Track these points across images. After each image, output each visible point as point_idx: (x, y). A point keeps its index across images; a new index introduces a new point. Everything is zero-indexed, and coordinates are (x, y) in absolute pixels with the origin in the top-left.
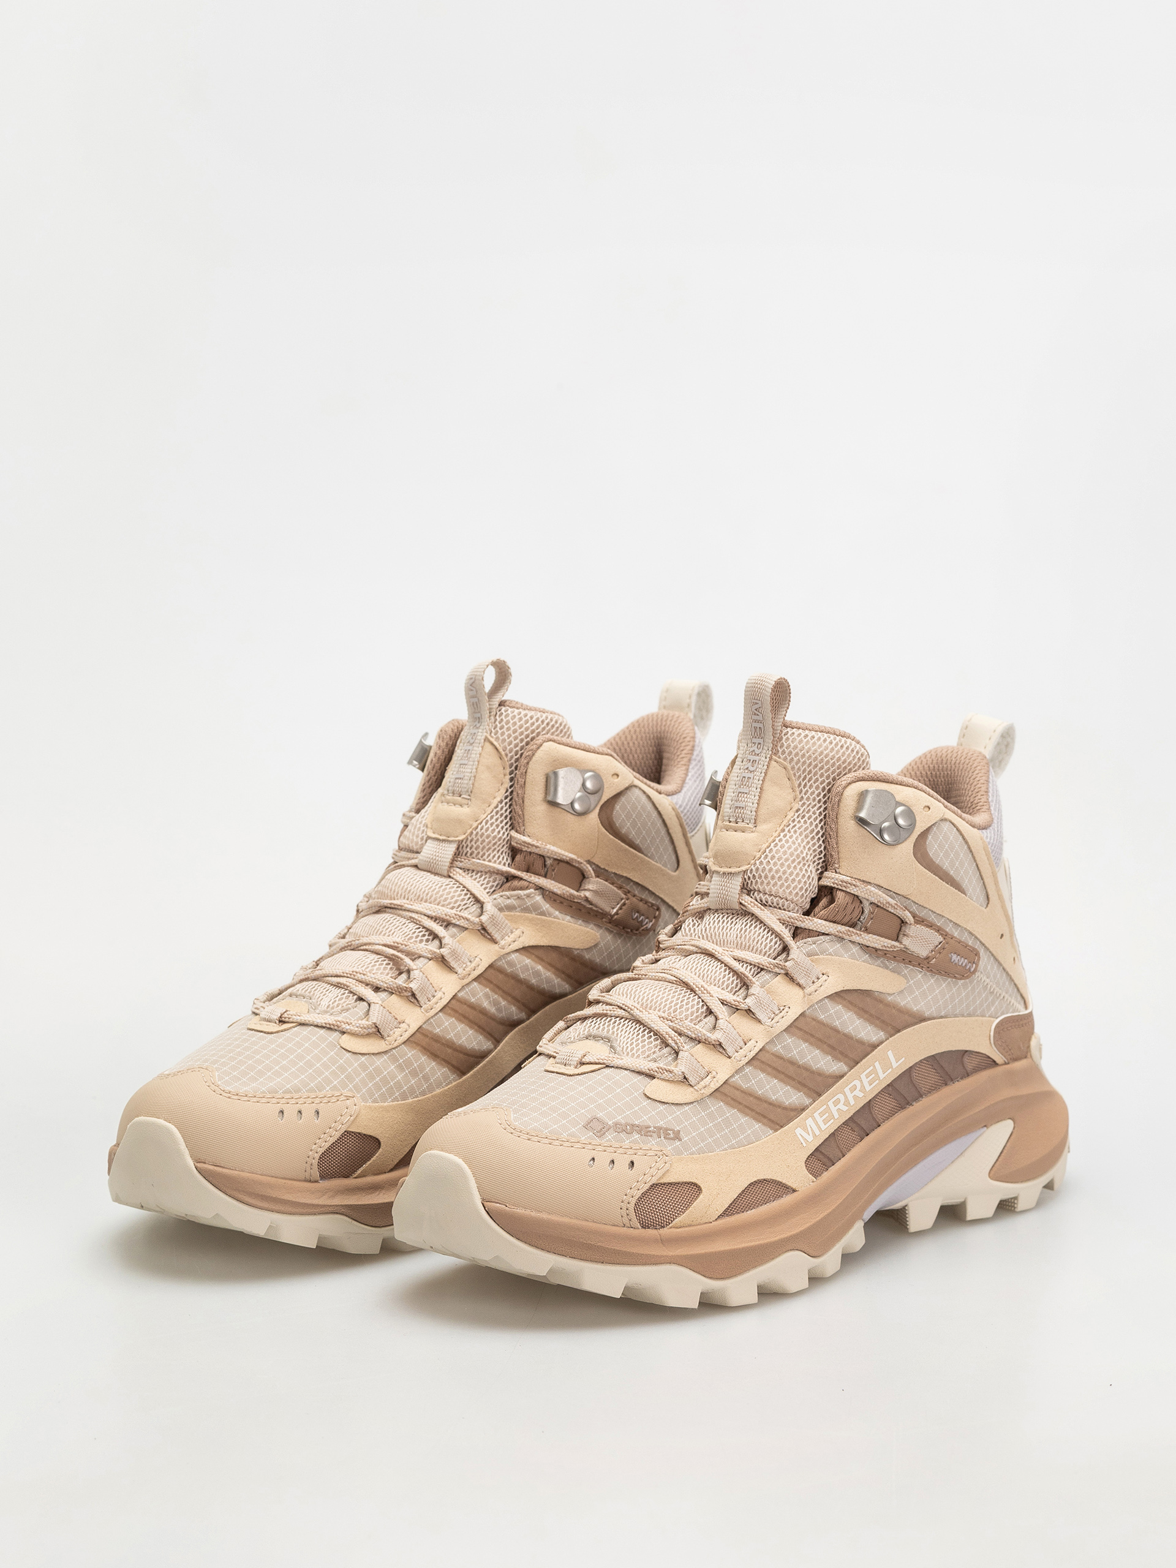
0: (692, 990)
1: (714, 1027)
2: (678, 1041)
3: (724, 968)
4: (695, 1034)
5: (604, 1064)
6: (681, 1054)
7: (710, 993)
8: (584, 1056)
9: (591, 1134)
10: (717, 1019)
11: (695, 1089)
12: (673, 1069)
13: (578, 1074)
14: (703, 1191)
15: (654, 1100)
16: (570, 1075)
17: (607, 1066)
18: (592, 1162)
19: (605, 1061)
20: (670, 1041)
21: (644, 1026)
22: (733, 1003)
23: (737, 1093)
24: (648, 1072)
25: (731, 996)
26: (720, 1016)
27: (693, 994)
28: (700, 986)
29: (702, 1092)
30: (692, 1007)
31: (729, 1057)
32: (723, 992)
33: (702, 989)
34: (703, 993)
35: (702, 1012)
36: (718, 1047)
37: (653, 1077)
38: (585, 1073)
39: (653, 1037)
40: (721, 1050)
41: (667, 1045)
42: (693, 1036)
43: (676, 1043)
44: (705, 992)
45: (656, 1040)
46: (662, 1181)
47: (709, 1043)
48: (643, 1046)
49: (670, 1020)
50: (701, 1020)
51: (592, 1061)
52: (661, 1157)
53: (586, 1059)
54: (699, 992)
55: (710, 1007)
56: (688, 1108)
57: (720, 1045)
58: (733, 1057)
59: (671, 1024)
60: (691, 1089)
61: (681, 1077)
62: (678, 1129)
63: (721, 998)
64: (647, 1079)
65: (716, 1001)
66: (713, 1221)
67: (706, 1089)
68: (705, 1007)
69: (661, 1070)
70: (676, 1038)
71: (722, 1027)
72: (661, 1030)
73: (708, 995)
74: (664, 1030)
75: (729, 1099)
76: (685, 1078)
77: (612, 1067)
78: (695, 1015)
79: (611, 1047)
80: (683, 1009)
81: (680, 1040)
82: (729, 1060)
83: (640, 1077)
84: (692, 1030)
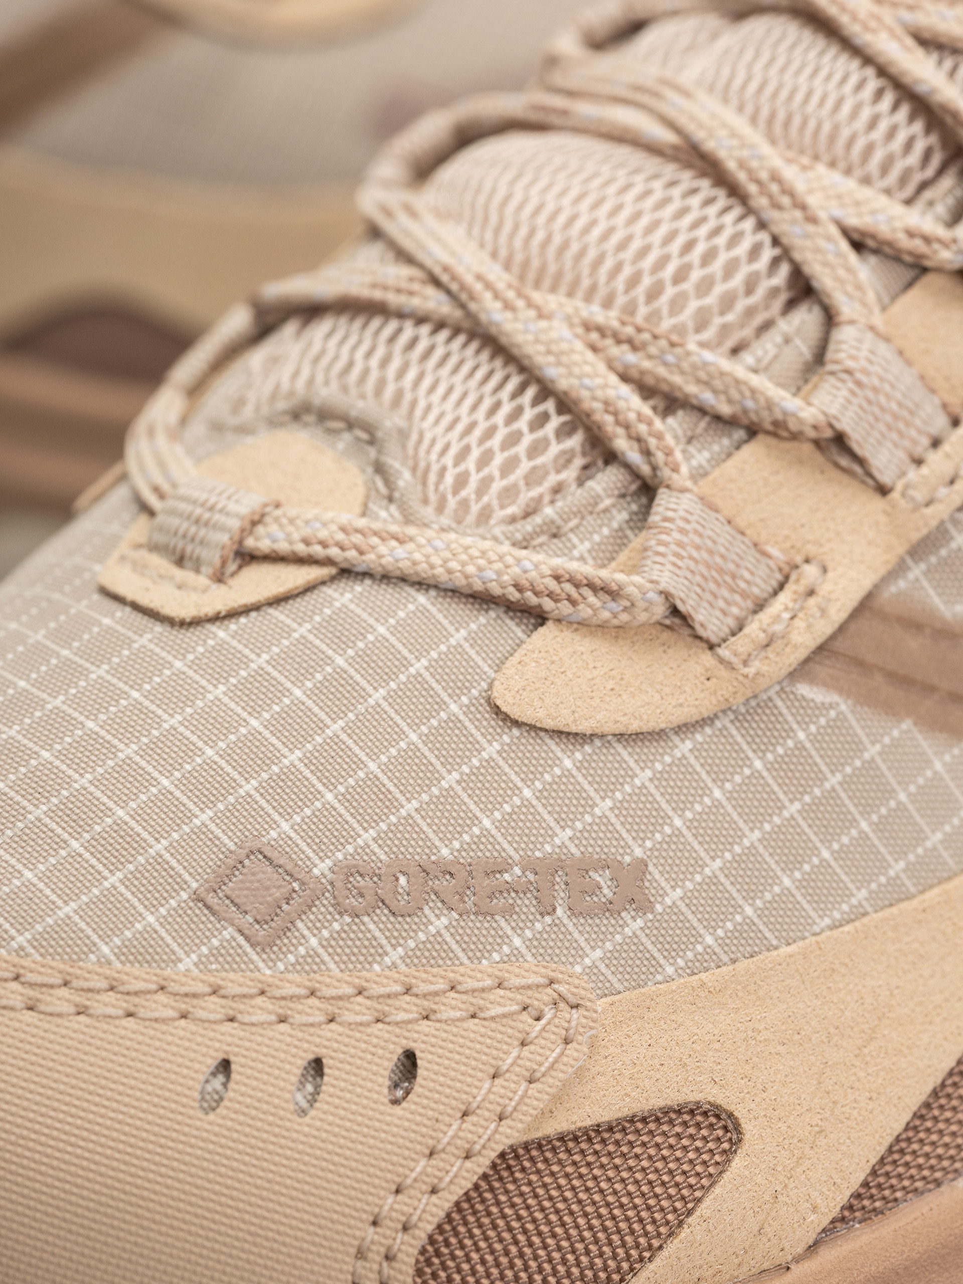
0: (735, 191)
1: (819, 357)
2: (652, 442)
3: (873, 84)
4: (730, 401)
5: (328, 562)
6: (664, 501)
7: (803, 207)
8: (254, 523)
9: (229, 932)
10: (830, 319)
11: (721, 661)
12: (620, 577)
13: (217, 618)
14: (747, 1137)
15: (533, 728)
16: (183, 624)
17: (346, 573)
18: (221, 1078)
19: (334, 552)
20: (622, 444)
21: (522, 369)
22: (905, 243)
23: (914, 644)
24: (514, 595)
25: (896, 209)
26: (846, 307)
27: (737, 211)
28: (764, 175)
29: (751, 671)
30: (730, 269)
31: (883, 490)
32: (866, 193)
33: (774, 188)
34: (778, 206)
35: (774, 292)
36: (834, 449)
37: (539, 618)
38: (246, 610)
39: (555, 421)
40: (844, 462)
41: (611, 457)
42: (725, 409)
43: (647, 453)
44: (785, 201)
45: (563, 432)
46: (551, 1128)
47: (795, 436)
48: (508, 467)
49: (630, 342)
50: (767, 326)
51: (283, 547)
52: (548, 1015)
53: (260, 542)
54: (762, 202)
55: (807, 270)
56: (689, 744)
57: (840, 440)
58: (899, 486)
59: (631, 358)
60: (707, 658)
61: (660, 610)
62: (638, 852)
63: (853, 221)
64: (514, 628)
65: (829, 239)
66: (798, 1259)
67: (770, 653)
68: (784, 270)
69: (568, 587)
70: (643, 428)
71: (850, 364)
72: (585, 394)
73: (798, 214)
74: (599, 393)
75: (878, 678)
76: (675, 611)
77: (366, 574)
78: (741, 304)
79: (380, 469)
80: (687, 286)
81: (660, 437)
82: (878, 503)
83: (482, 620)
84: (718, 384)
